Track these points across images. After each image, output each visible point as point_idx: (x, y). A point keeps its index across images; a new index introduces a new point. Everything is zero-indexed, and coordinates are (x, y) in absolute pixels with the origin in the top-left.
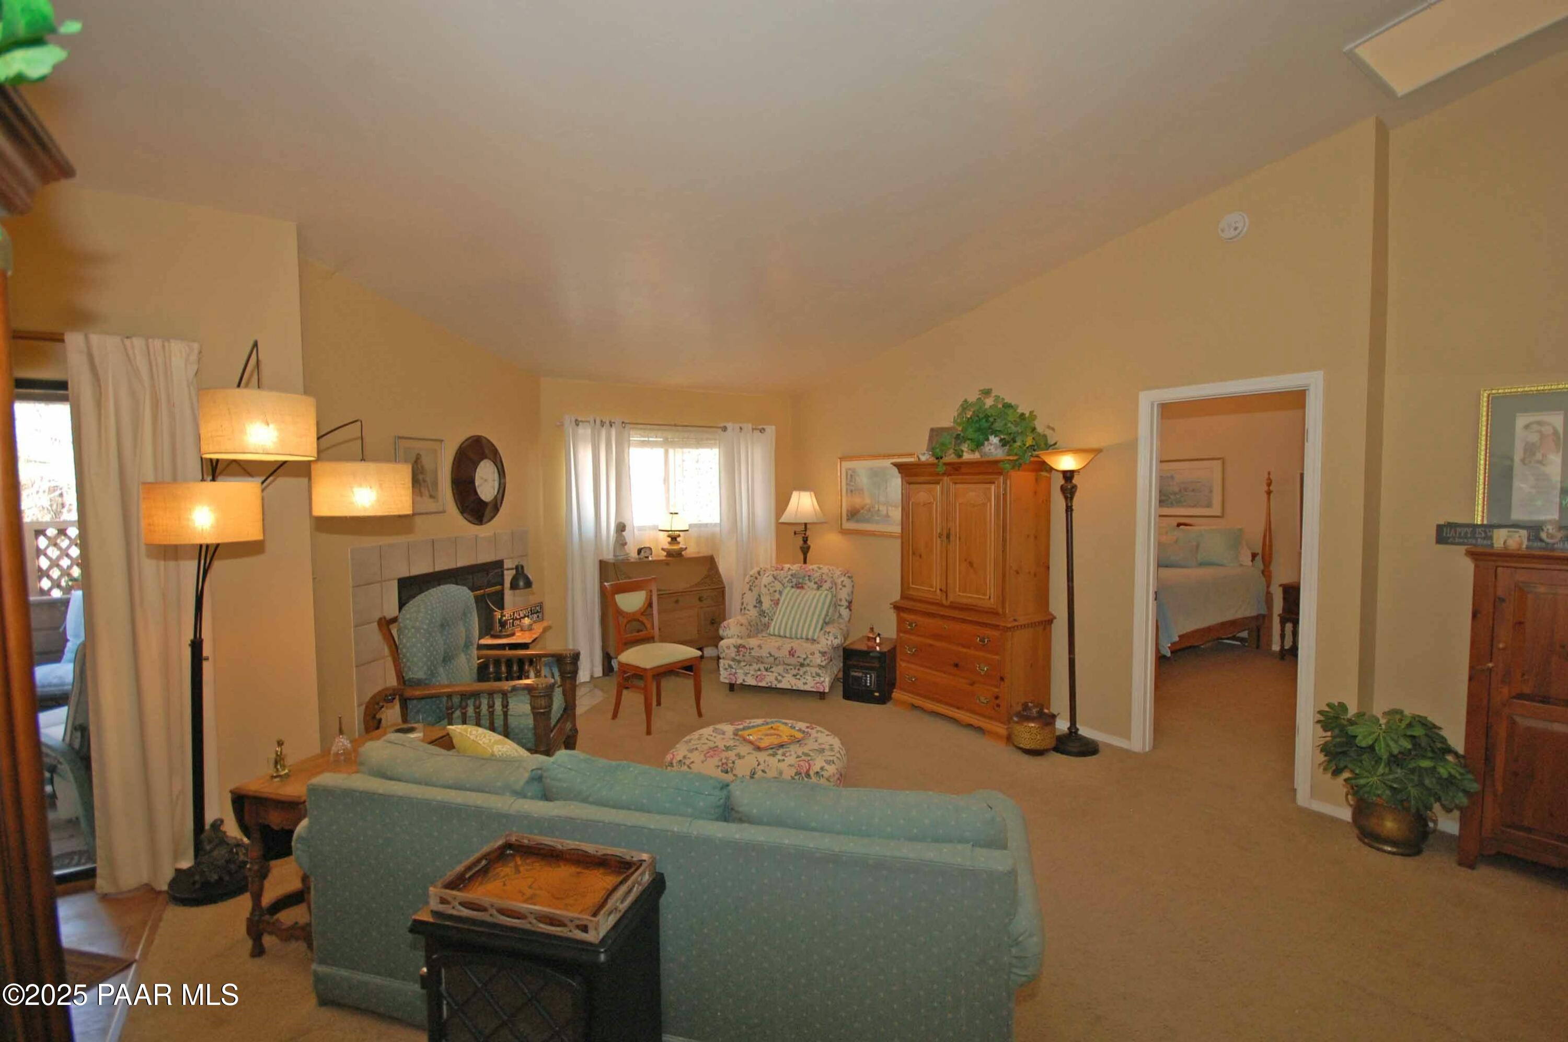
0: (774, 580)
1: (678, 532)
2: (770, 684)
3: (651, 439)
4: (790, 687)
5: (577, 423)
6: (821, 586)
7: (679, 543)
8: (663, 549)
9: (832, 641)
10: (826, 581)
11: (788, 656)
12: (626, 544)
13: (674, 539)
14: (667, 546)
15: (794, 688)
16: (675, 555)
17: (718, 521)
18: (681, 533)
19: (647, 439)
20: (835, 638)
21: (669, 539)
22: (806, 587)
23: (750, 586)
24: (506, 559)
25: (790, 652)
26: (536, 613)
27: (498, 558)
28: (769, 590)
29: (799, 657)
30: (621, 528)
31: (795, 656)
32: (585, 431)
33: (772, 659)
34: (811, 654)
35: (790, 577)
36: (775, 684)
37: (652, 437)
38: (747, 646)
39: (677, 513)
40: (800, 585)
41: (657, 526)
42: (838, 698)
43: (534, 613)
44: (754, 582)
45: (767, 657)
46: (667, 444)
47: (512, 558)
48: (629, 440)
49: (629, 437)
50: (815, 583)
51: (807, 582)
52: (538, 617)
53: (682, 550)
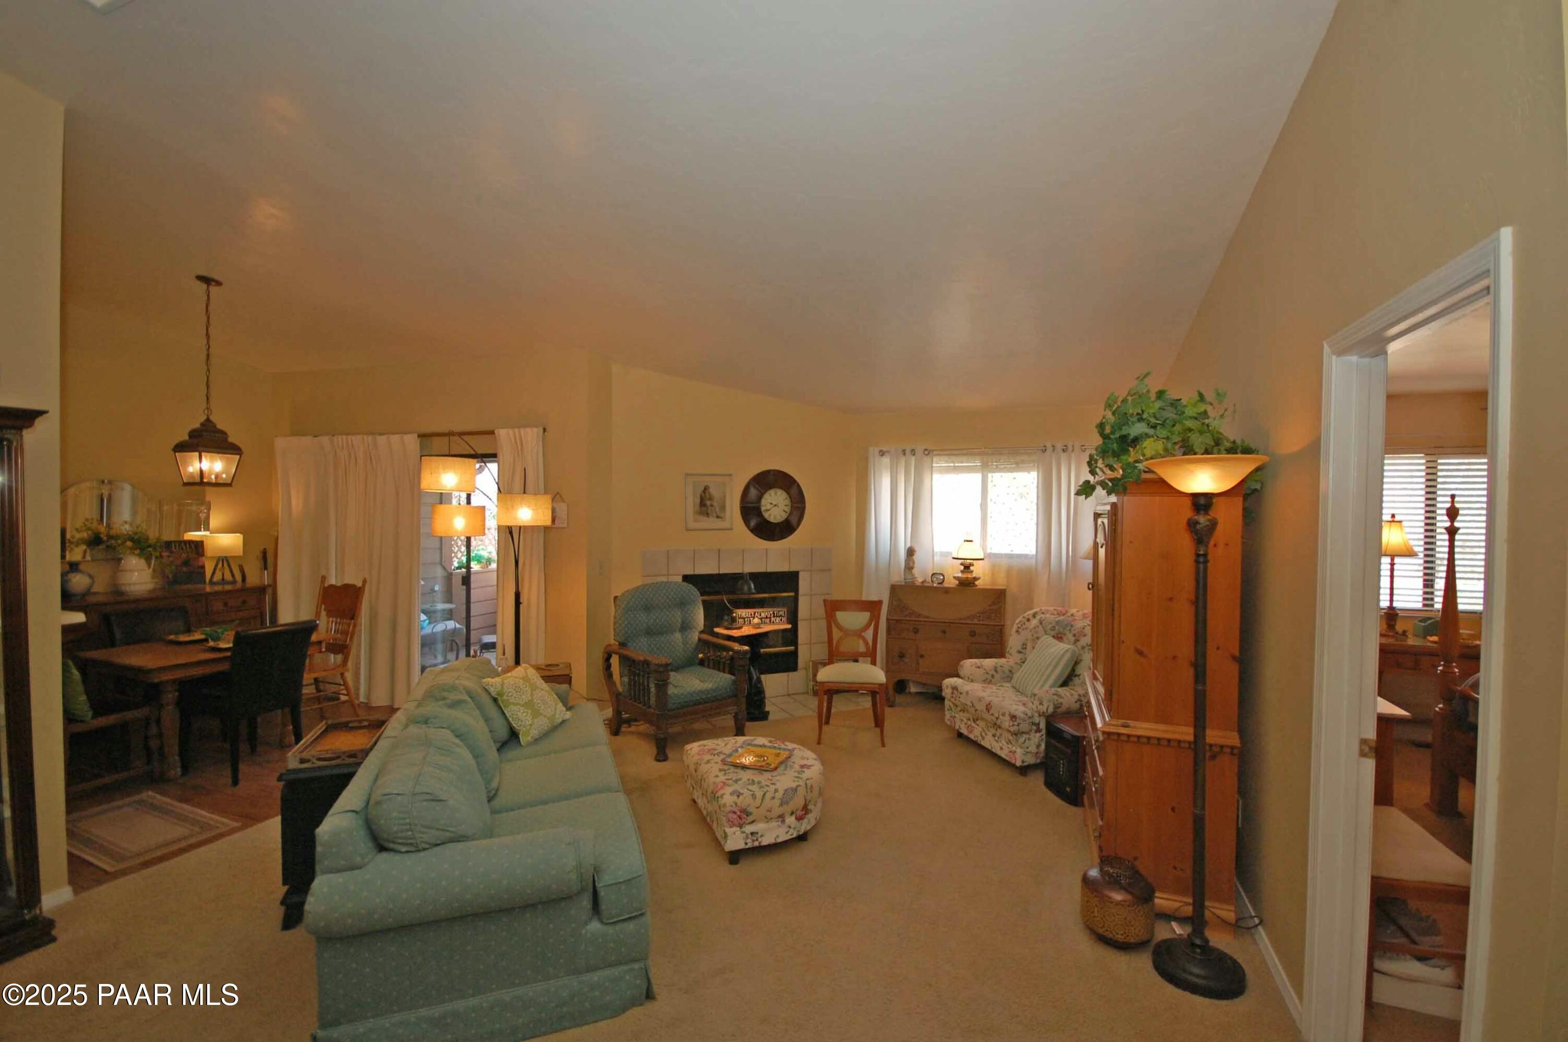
0: (1039, 625)
1: (972, 561)
2: (976, 739)
3: (956, 465)
4: (990, 748)
5: (882, 453)
6: (1078, 641)
7: (972, 572)
8: (955, 578)
9: (1037, 707)
10: (1085, 636)
11: (985, 710)
12: (912, 568)
13: (967, 568)
14: (960, 575)
15: (993, 750)
16: (967, 584)
17: (1034, 552)
18: (974, 562)
19: (952, 465)
20: (1040, 704)
21: (962, 568)
22: (1065, 638)
23: (1018, 628)
24: (804, 571)
25: (987, 706)
26: (779, 617)
27: (793, 569)
28: (1032, 635)
29: (992, 715)
30: (910, 552)
31: (991, 713)
32: (886, 460)
33: (973, 709)
34: (1002, 715)
35: (1054, 624)
36: (979, 740)
37: (958, 463)
38: (959, 689)
39: (971, 541)
40: (1060, 636)
41: (951, 553)
42: (1037, 780)
43: (777, 616)
44: (1024, 623)
45: (970, 707)
46: (985, 468)
47: (811, 571)
48: (932, 467)
49: (932, 464)
50: (1074, 635)
51: (1068, 633)
52: (781, 620)
53: (976, 579)
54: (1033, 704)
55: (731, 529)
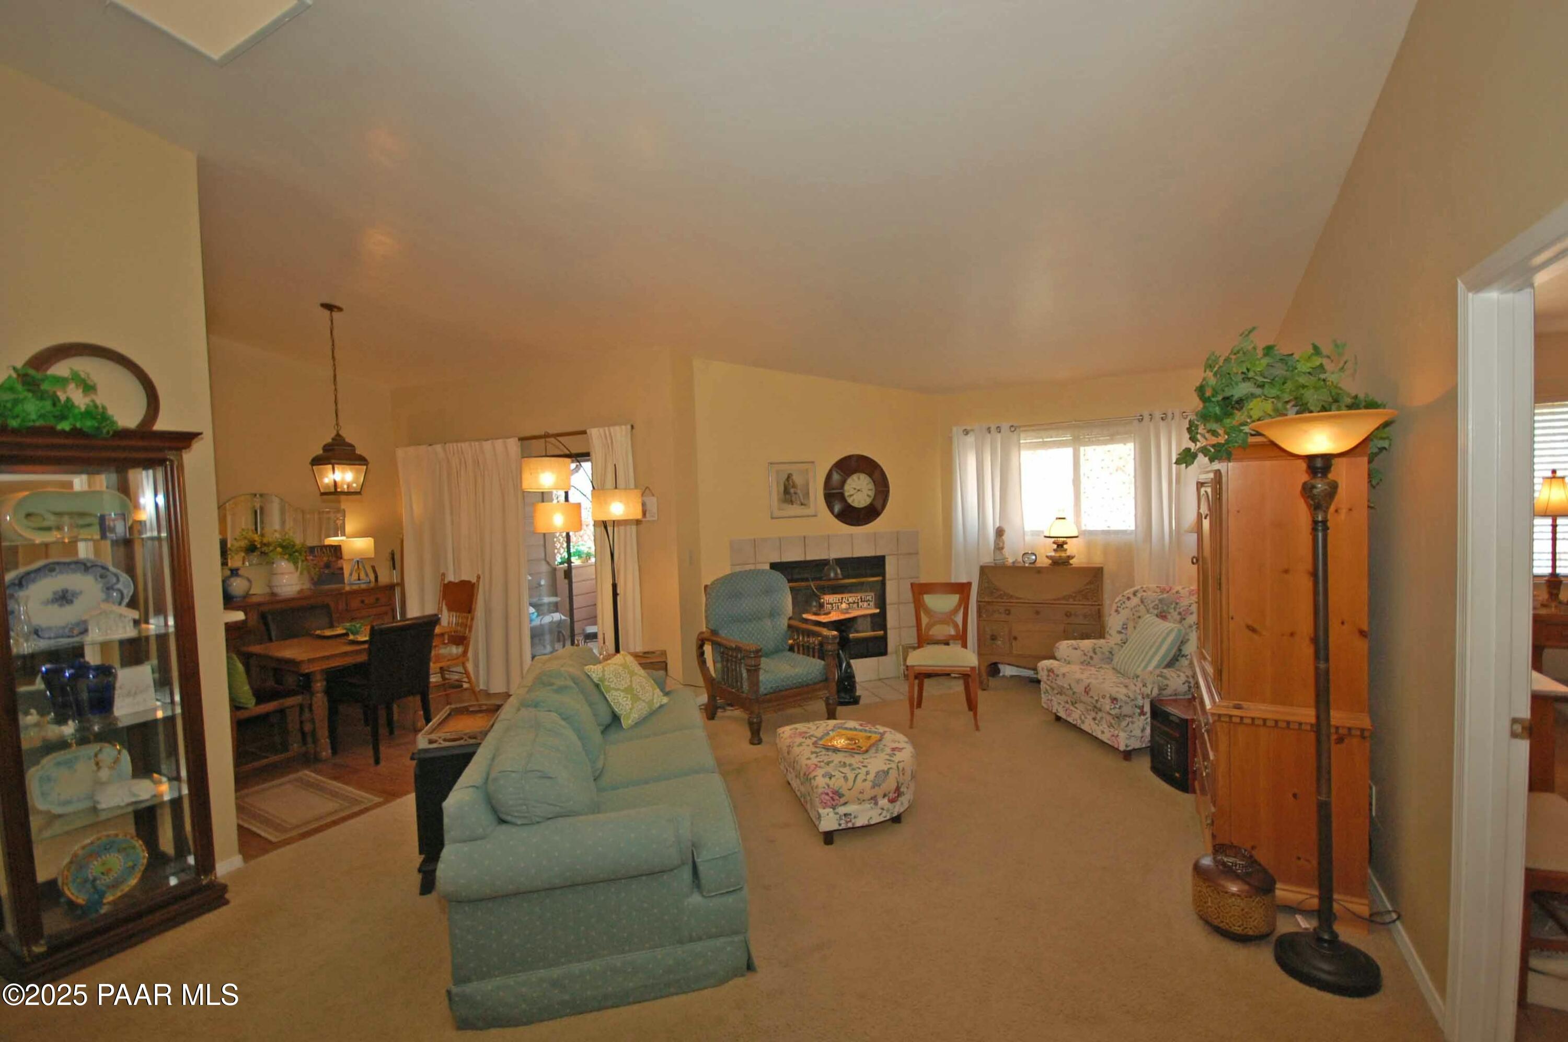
0: (1140, 604)
1: (1065, 539)
2: (1075, 722)
3: (1045, 440)
4: (1090, 732)
5: (966, 432)
6: (1184, 619)
7: (1066, 550)
8: (1047, 557)
9: (1140, 690)
10: (1191, 614)
11: (1083, 693)
12: (1003, 548)
13: (1060, 546)
14: (1053, 554)
15: (1094, 734)
16: (1060, 563)
17: (1133, 528)
18: (1068, 540)
19: (1041, 440)
20: (1143, 686)
21: (1055, 546)
22: (1169, 617)
23: (1118, 607)
24: (888, 555)
25: (1086, 688)
26: (867, 601)
27: (879, 554)
28: (1133, 615)
29: (1092, 697)
30: (1000, 532)
31: (1089, 695)
32: (970, 439)
33: (1071, 692)
34: (1103, 698)
35: (1157, 602)
36: (1079, 723)
37: (1047, 438)
38: (1056, 671)
39: (1064, 518)
40: (1164, 614)
41: (1043, 532)
42: (1143, 765)
43: (864, 601)
44: (1124, 602)
45: (1068, 689)
46: (1077, 442)
47: (897, 555)
48: (1020, 443)
49: (1020, 440)
50: (1180, 613)
51: (1172, 611)
52: (869, 605)
53: (1070, 557)
54: (1136, 685)
55: (815, 516)
